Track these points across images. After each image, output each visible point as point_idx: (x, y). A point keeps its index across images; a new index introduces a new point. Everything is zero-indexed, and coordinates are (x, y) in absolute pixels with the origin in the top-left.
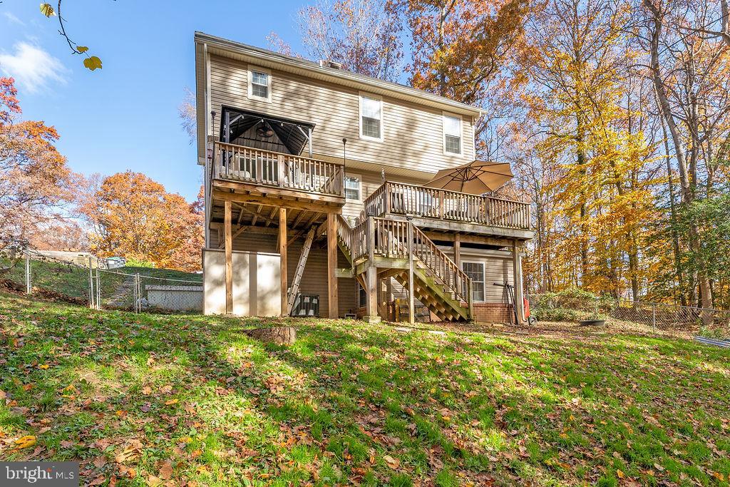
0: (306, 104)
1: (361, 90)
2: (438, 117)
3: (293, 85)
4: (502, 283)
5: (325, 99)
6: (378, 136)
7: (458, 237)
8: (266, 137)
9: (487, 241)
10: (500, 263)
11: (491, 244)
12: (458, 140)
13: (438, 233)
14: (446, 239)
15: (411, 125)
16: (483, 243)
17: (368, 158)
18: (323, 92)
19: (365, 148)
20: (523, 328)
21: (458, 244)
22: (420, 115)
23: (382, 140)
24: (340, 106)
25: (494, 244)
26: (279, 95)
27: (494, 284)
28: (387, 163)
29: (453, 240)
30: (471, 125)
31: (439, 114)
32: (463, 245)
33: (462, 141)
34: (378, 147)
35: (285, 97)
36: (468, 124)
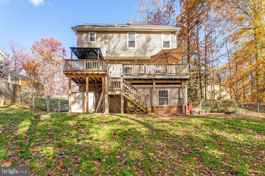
0: (108, 41)
1: (128, 31)
2: (160, 35)
3: (104, 35)
4: (178, 98)
5: (116, 37)
6: (134, 47)
7: (154, 81)
8: (89, 54)
9: (168, 81)
10: (177, 90)
11: (170, 82)
12: (169, 42)
13: (146, 80)
14: (149, 82)
15: (148, 40)
16: (166, 82)
17: (131, 55)
18: (116, 35)
19: (131, 52)
20: (187, 116)
21: (154, 83)
22: (152, 36)
23: (136, 48)
24: (121, 39)
25: (172, 82)
26: (99, 39)
27: (174, 98)
28: (139, 56)
29: (152, 82)
30: (175, 35)
31: (160, 34)
32: (156, 84)
33: (170, 42)
34: (135, 51)
35: (101, 40)
36: (173, 35)
